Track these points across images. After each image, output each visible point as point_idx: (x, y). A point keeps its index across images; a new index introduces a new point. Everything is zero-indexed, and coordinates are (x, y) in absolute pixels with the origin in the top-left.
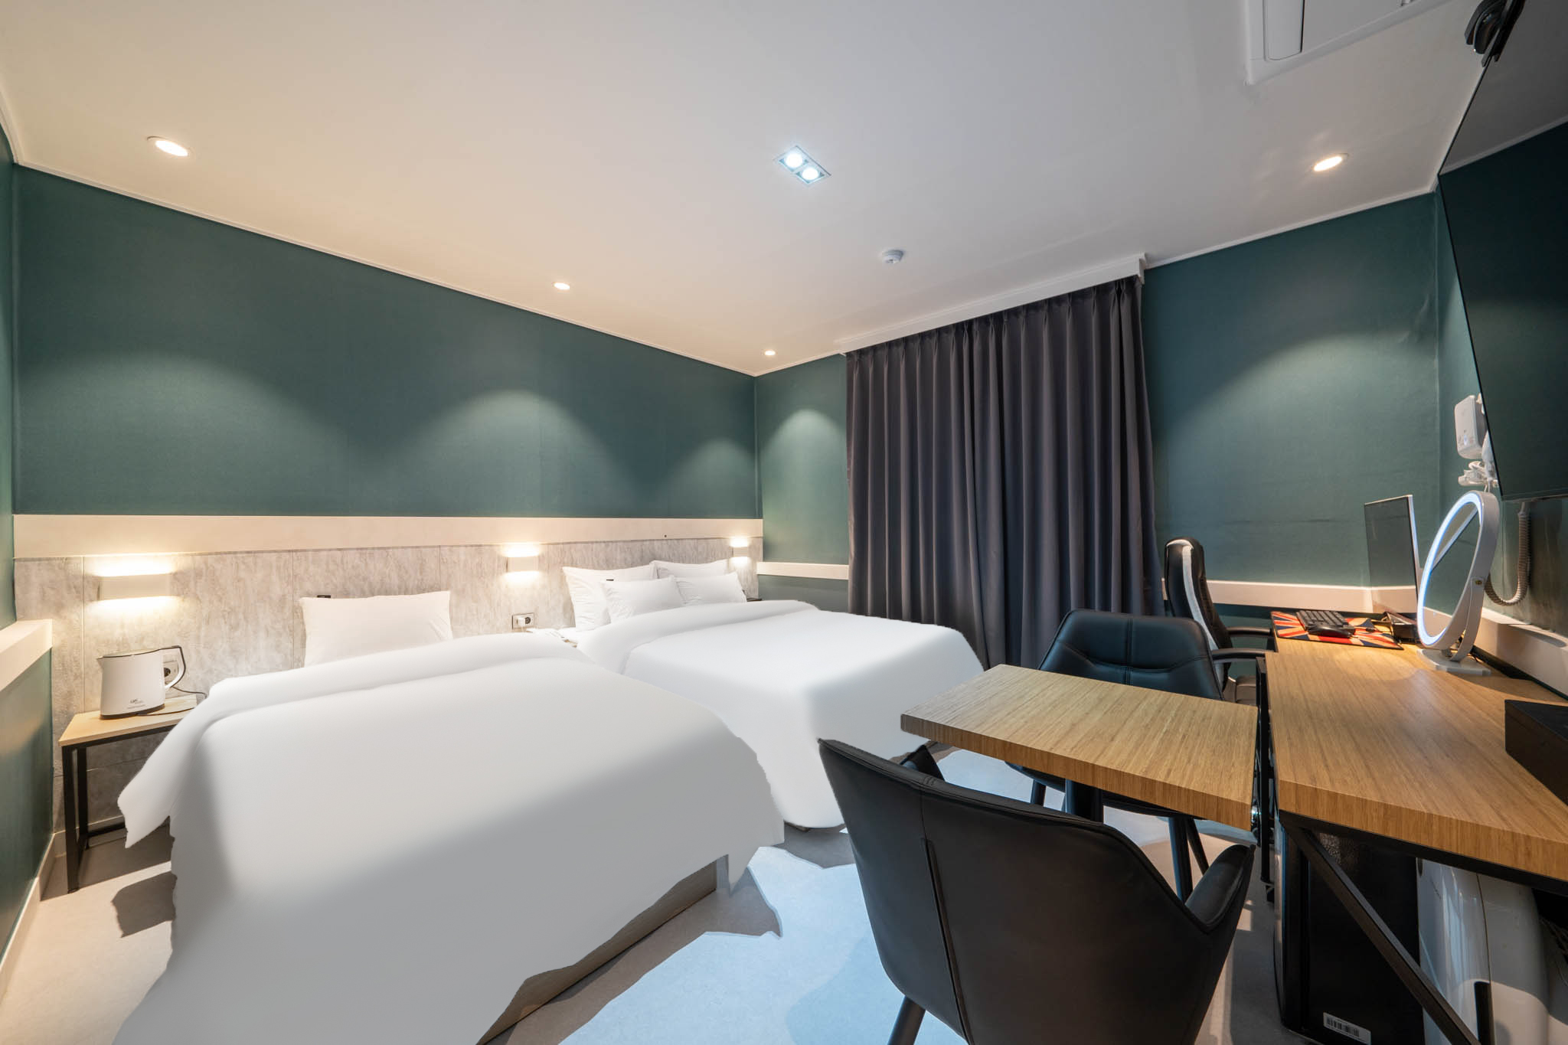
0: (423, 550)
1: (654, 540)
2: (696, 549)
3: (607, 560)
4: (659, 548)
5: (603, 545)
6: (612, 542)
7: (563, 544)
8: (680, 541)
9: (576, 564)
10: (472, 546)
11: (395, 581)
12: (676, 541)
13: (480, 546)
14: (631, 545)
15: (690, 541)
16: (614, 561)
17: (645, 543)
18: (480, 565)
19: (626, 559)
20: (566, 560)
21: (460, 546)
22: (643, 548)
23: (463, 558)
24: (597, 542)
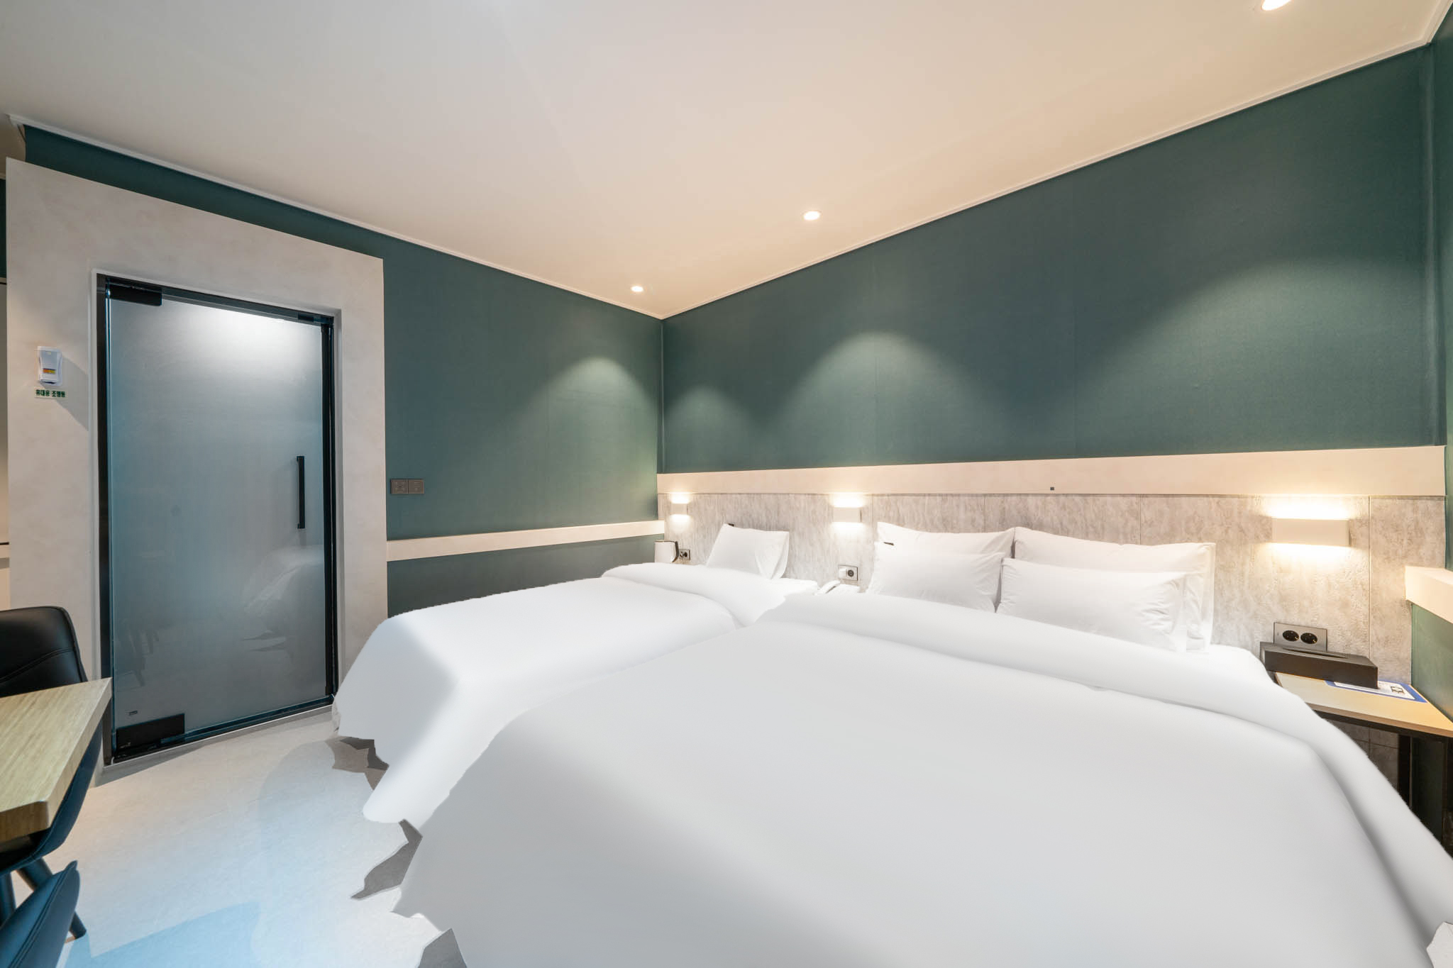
0: (779, 496)
1: (1027, 495)
2: (1137, 516)
3: (944, 520)
4: (1037, 507)
5: (939, 499)
6: (952, 495)
7: (888, 495)
8: (1090, 499)
9: (904, 521)
10: (809, 494)
11: (764, 519)
12: (1077, 499)
13: (814, 494)
14: (982, 500)
15: (1119, 499)
16: (955, 522)
17: (1009, 499)
18: (814, 512)
19: (973, 521)
20: (891, 514)
21: (800, 494)
22: (1006, 506)
23: (803, 505)
24: (929, 495)
